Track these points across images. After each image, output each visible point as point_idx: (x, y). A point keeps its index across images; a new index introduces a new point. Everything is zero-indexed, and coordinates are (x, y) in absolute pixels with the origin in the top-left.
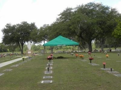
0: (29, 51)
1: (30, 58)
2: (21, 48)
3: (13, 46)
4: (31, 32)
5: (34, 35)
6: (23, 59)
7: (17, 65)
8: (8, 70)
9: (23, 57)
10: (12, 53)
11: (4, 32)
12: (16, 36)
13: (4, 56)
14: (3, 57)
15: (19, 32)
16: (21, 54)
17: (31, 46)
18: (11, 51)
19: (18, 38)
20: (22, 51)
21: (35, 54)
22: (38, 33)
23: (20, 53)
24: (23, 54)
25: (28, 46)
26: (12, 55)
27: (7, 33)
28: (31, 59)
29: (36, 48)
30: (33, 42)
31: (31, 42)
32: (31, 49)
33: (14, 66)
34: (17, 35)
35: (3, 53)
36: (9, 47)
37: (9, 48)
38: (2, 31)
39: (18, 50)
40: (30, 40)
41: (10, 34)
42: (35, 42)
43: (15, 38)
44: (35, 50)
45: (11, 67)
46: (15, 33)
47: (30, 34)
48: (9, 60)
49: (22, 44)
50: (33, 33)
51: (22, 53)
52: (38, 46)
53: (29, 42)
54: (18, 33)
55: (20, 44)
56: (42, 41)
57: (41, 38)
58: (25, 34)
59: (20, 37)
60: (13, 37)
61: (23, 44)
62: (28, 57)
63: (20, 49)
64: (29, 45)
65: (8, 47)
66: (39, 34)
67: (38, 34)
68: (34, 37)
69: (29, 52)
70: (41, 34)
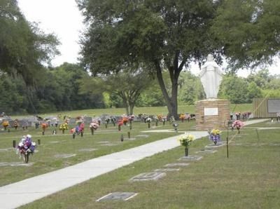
0: (210, 105)
1: (215, 138)
2: (170, 90)
3: (130, 80)
4: (220, 10)
5: (232, 21)
6: (185, 143)
7: (157, 175)
8: (117, 195)
9: (184, 136)
10: (124, 115)
11: (90, 9)
12: (144, 32)
13: (93, 129)
14: (87, 133)
15: (158, 10)
16: (169, 117)
17: (220, 79)
18: (117, 106)
19: (156, 40)
20: (173, 105)
21: (240, 122)
22: (252, 10)
23: (163, 112)
24: (177, 118)
25: (203, 80)
26: (125, 122)
27: (104, 18)
28: (223, 144)
29: (241, 92)
30: (225, 62)
31: (219, 61)
32: (219, 95)
33: (143, 177)
34: (149, 28)
35: (84, 114)
36: (113, 86)
37: (109, 87)
38: (81, 7)
39: (151, 100)
40: (212, 52)
41: (115, 20)
42: (236, 62)
43: (138, 42)
44: (236, 102)
45: (131, 180)
46: (140, 15)
47: (211, 16)
48: (117, 149)
49: (171, 69)
50: (228, 13)
51: (174, 114)
52: (251, 79)
53: (210, 62)
54: (154, 16)
55: (165, 71)
56: (273, 54)
57: (269, 39)
58: (186, 18)
59: (162, 36)
60: (132, 36)
61: (175, 71)
62: (205, 134)
63: (160, 93)
64: (211, 74)
65: (107, 83)
66: (260, 16)
67: (254, 17)
68: (235, 32)
69: (211, 112)
70: (272, 20)
